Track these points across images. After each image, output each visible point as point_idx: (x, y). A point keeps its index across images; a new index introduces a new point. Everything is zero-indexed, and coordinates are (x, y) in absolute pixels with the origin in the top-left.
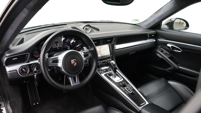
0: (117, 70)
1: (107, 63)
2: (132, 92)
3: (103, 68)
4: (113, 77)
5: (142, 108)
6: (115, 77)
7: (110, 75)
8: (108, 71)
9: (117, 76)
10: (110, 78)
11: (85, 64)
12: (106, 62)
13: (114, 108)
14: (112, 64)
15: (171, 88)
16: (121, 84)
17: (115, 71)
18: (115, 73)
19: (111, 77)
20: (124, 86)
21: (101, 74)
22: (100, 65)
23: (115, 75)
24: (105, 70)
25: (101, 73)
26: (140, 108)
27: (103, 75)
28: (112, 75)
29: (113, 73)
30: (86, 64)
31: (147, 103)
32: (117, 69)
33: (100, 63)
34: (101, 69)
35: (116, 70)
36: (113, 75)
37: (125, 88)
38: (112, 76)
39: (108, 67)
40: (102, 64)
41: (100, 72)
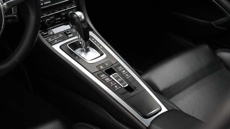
0: (91, 33)
1: (64, 16)
2: (127, 85)
3: (56, 30)
4: (82, 51)
5: (152, 122)
6: (87, 51)
7: (75, 46)
8: (69, 36)
9: (91, 49)
10: (76, 55)
11: (6, 19)
12: (63, 14)
13: (87, 125)
14: (77, 20)
15: (224, 68)
16: (101, 67)
17: (86, 37)
18: (85, 42)
19: (78, 52)
20: (110, 71)
21: (54, 46)
22: (48, 22)
23: (86, 46)
24: (61, 35)
25: (52, 43)
26: (147, 122)
27: (57, 48)
28: (80, 46)
29: (82, 42)
30: (10, 18)
31: (164, 110)
32: (92, 30)
33: (48, 17)
34: (51, 33)
35: (89, 33)
36: (82, 47)
37: (111, 76)
38: (80, 49)
39: (68, 27)
40: (52, 20)
41: (50, 40)
